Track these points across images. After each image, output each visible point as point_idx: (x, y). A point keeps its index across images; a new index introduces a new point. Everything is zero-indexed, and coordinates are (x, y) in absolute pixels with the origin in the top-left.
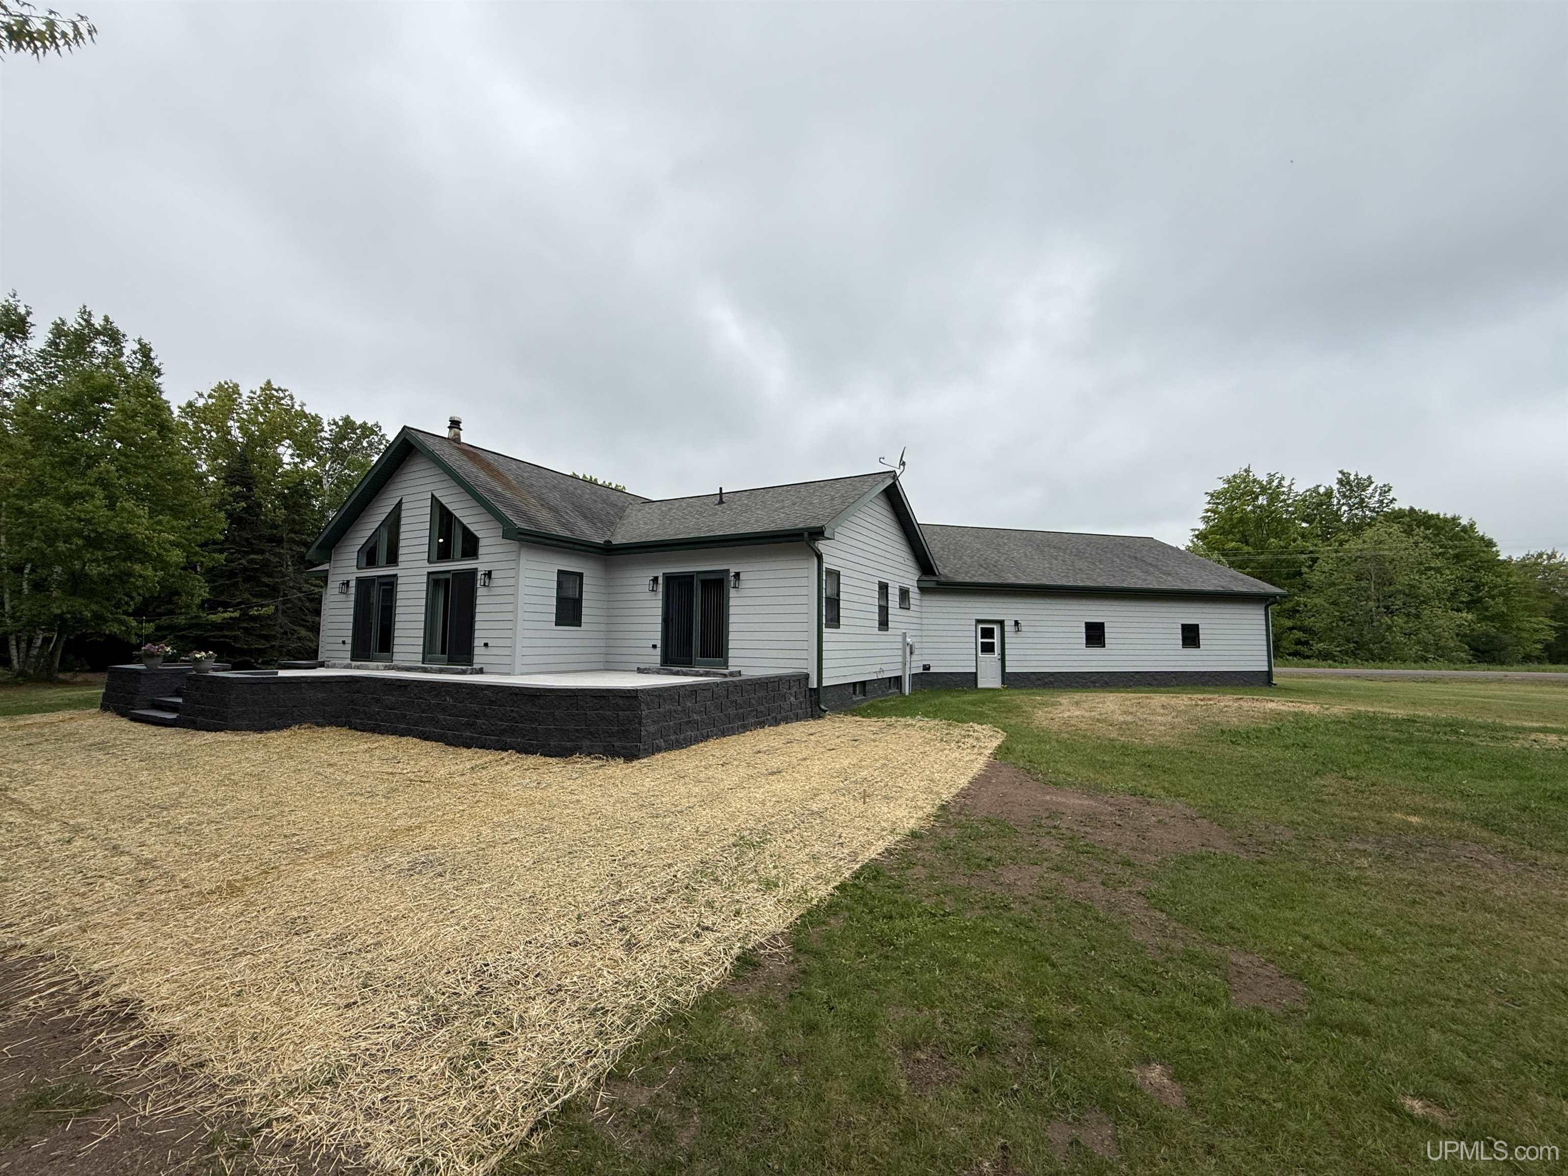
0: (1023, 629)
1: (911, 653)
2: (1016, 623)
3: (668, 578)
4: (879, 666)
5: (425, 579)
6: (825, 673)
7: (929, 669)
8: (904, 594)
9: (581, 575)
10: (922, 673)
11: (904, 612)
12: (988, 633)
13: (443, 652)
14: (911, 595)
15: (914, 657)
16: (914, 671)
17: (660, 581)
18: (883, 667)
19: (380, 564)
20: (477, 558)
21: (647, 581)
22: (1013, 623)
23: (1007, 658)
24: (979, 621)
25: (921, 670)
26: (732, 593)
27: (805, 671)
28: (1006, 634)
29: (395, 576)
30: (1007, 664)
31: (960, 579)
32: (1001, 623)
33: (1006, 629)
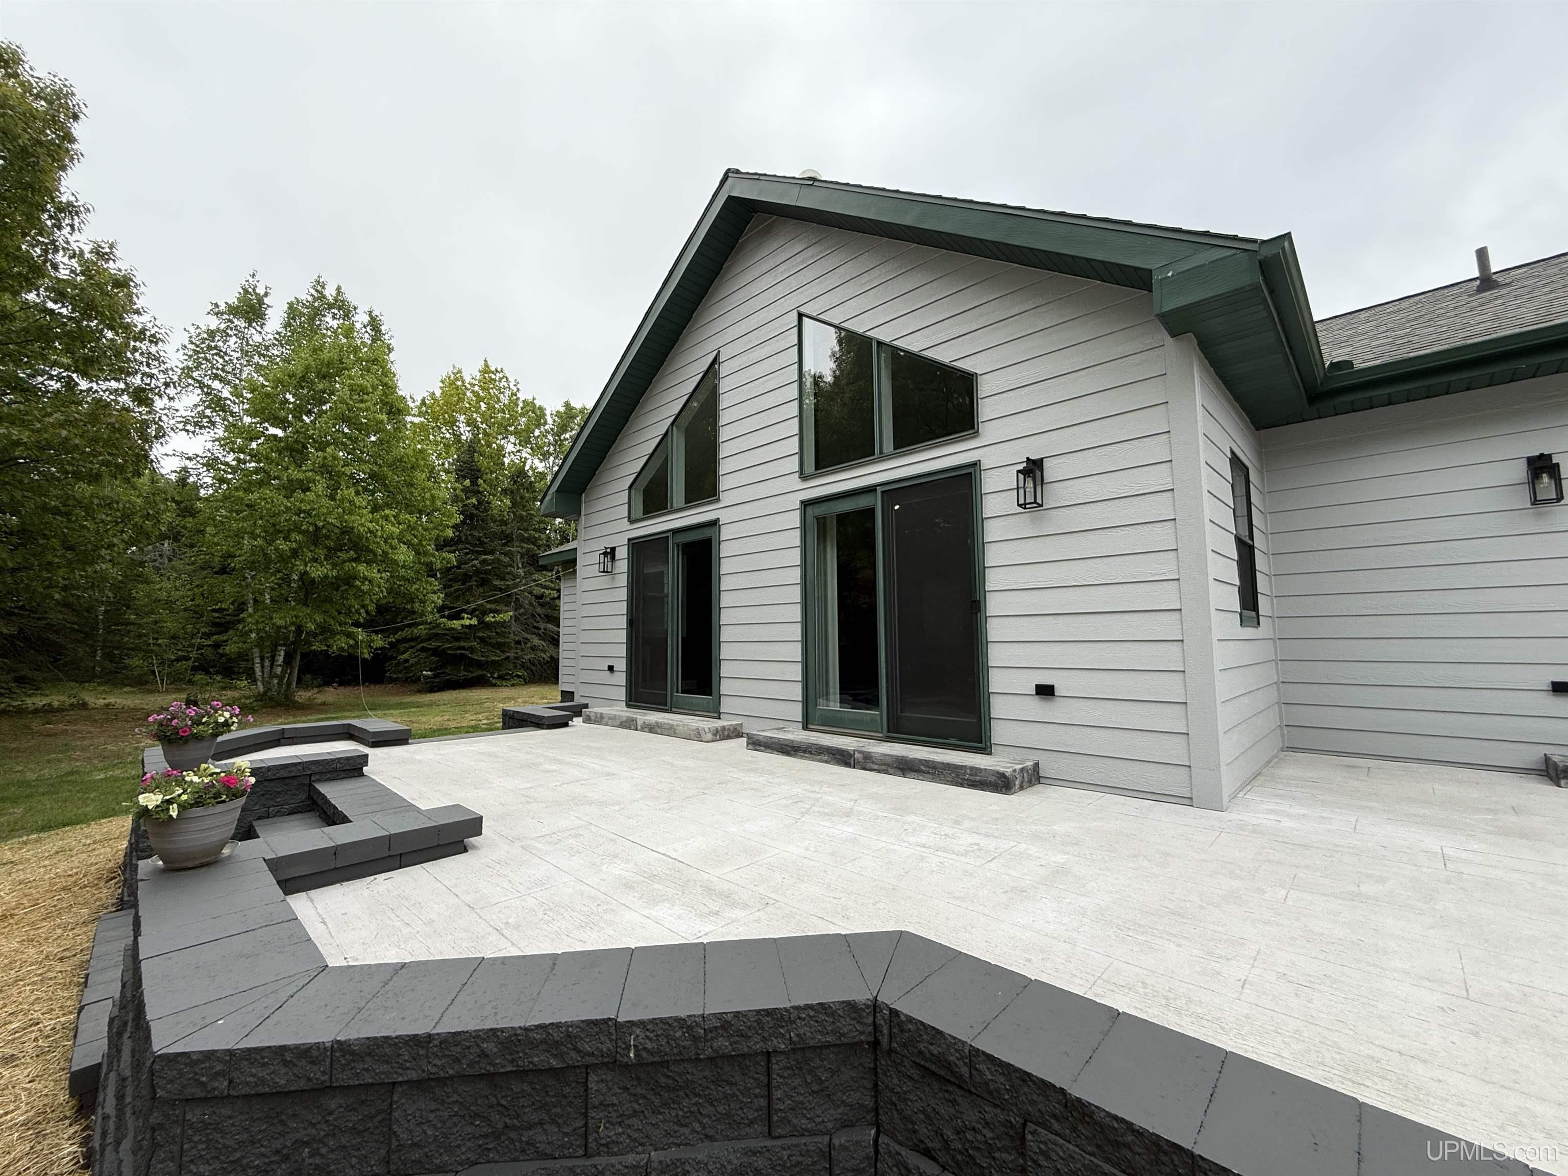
5: (795, 519)
9: (1247, 476)
19: (675, 506)
20: (976, 434)
29: (714, 523)
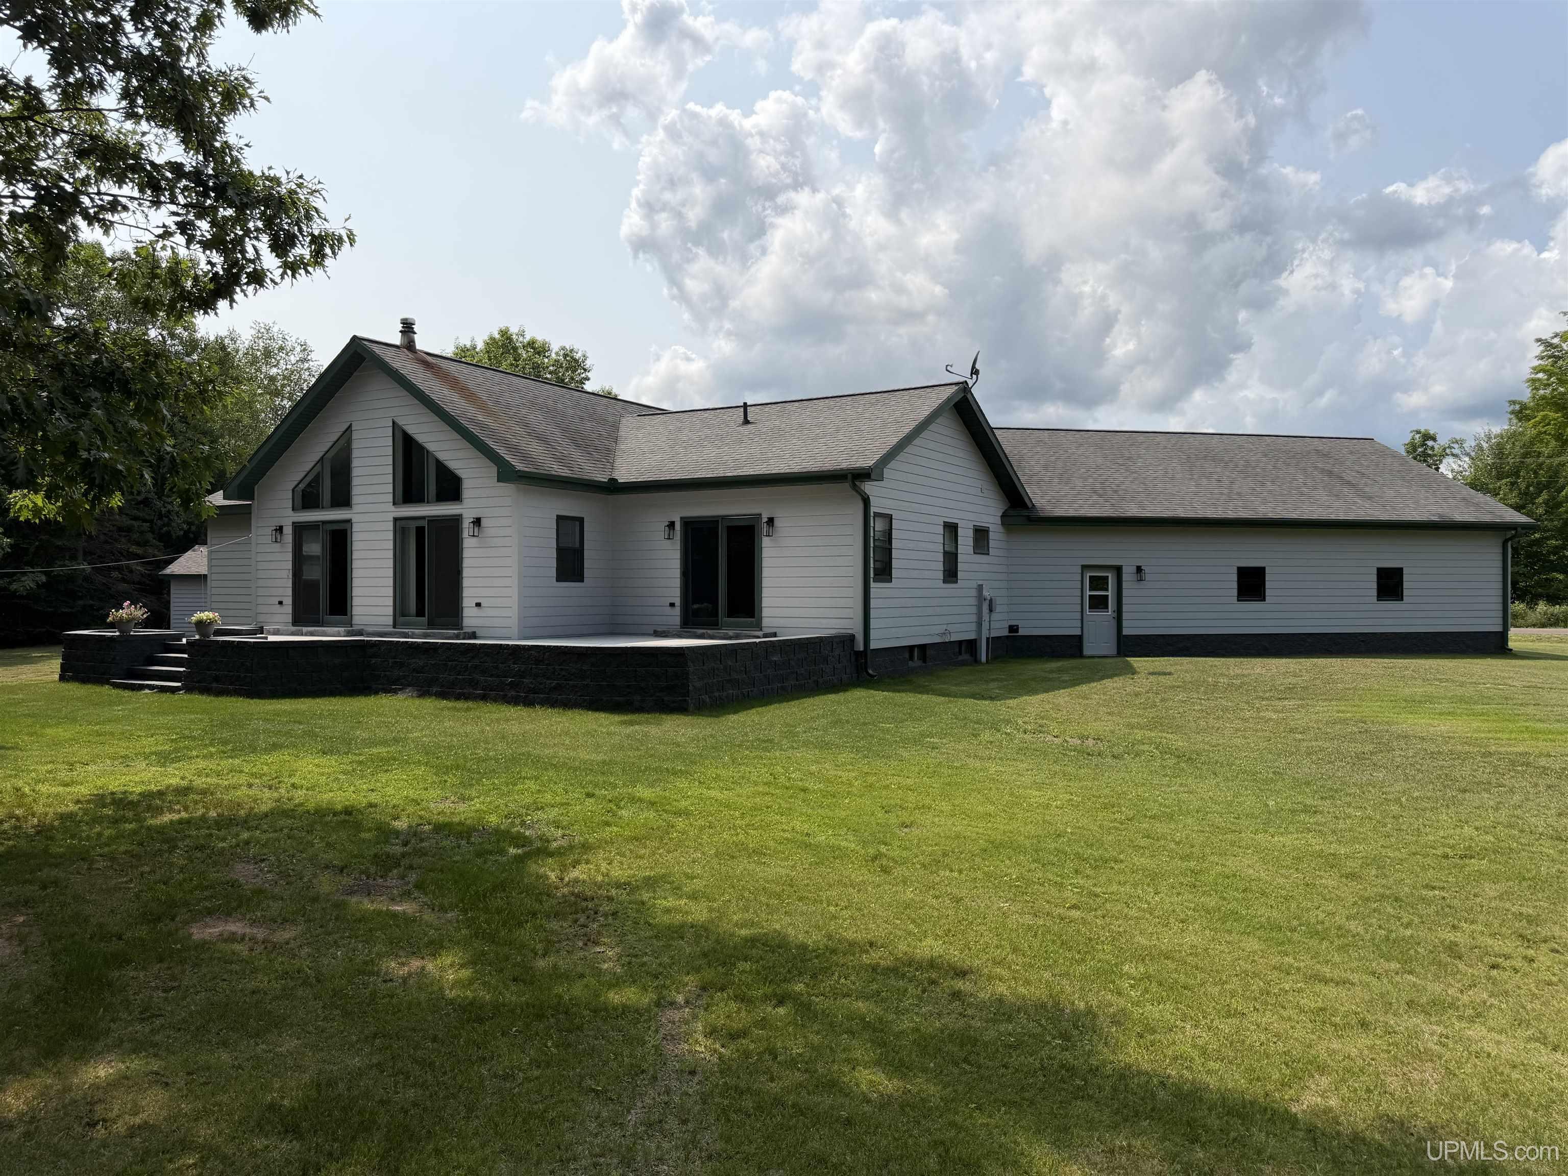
0: (1148, 577)
1: (991, 610)
2: (1139, 569)
3: (687, 523)
4: (945, 627)
5: (390, 526)
6: (873, 634)
7: (1017, 630)
8: (981, 534)
9: (581, 520)
10: (1007, 637)
11: (979, 558)
12: (1098, 583)
13: (420, 613)
14: (992, 535)
15: (995, 616)
16: (994, 634)
17: (678, 526)
18: (950, 628)
19: (323, 506)
20: (461, 502)
21: (662, 526)
22: (1134, 569)
23: (1125, 616)
24: (1085, 567)
25: (1006, 633)
26: (766, 542)
27: (850, 632)
28: (1124, 585)
29: (349, 521)
30: (1125, 624)
31: (1059, 512)
32: (1118, 570)
33: (1125, 577)
